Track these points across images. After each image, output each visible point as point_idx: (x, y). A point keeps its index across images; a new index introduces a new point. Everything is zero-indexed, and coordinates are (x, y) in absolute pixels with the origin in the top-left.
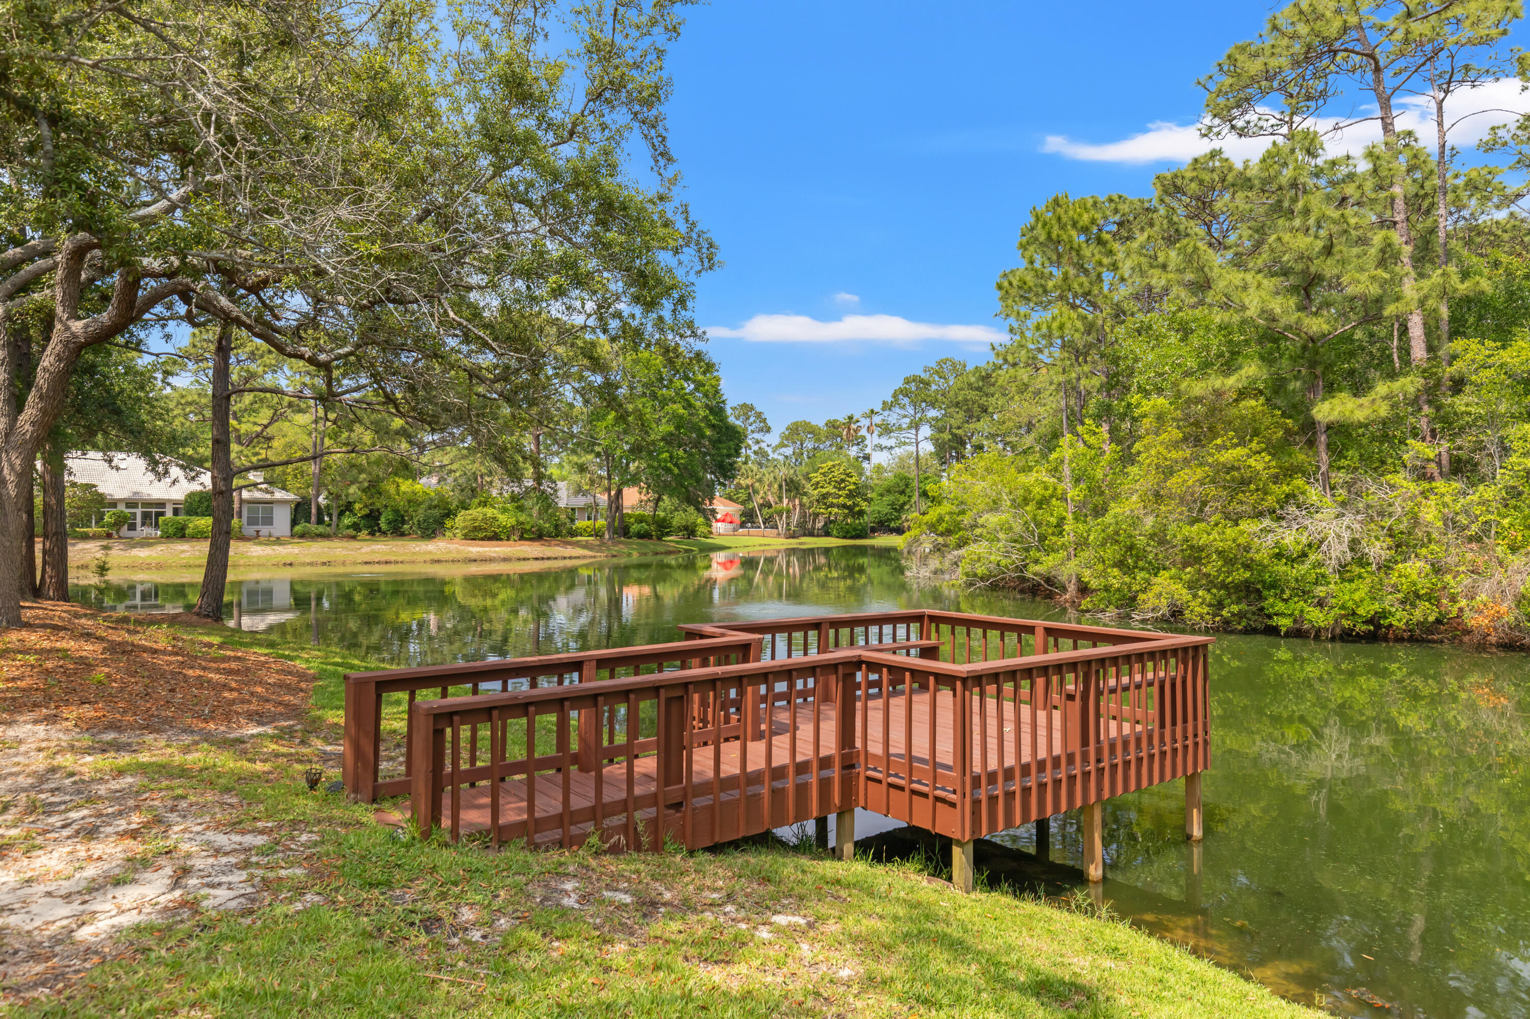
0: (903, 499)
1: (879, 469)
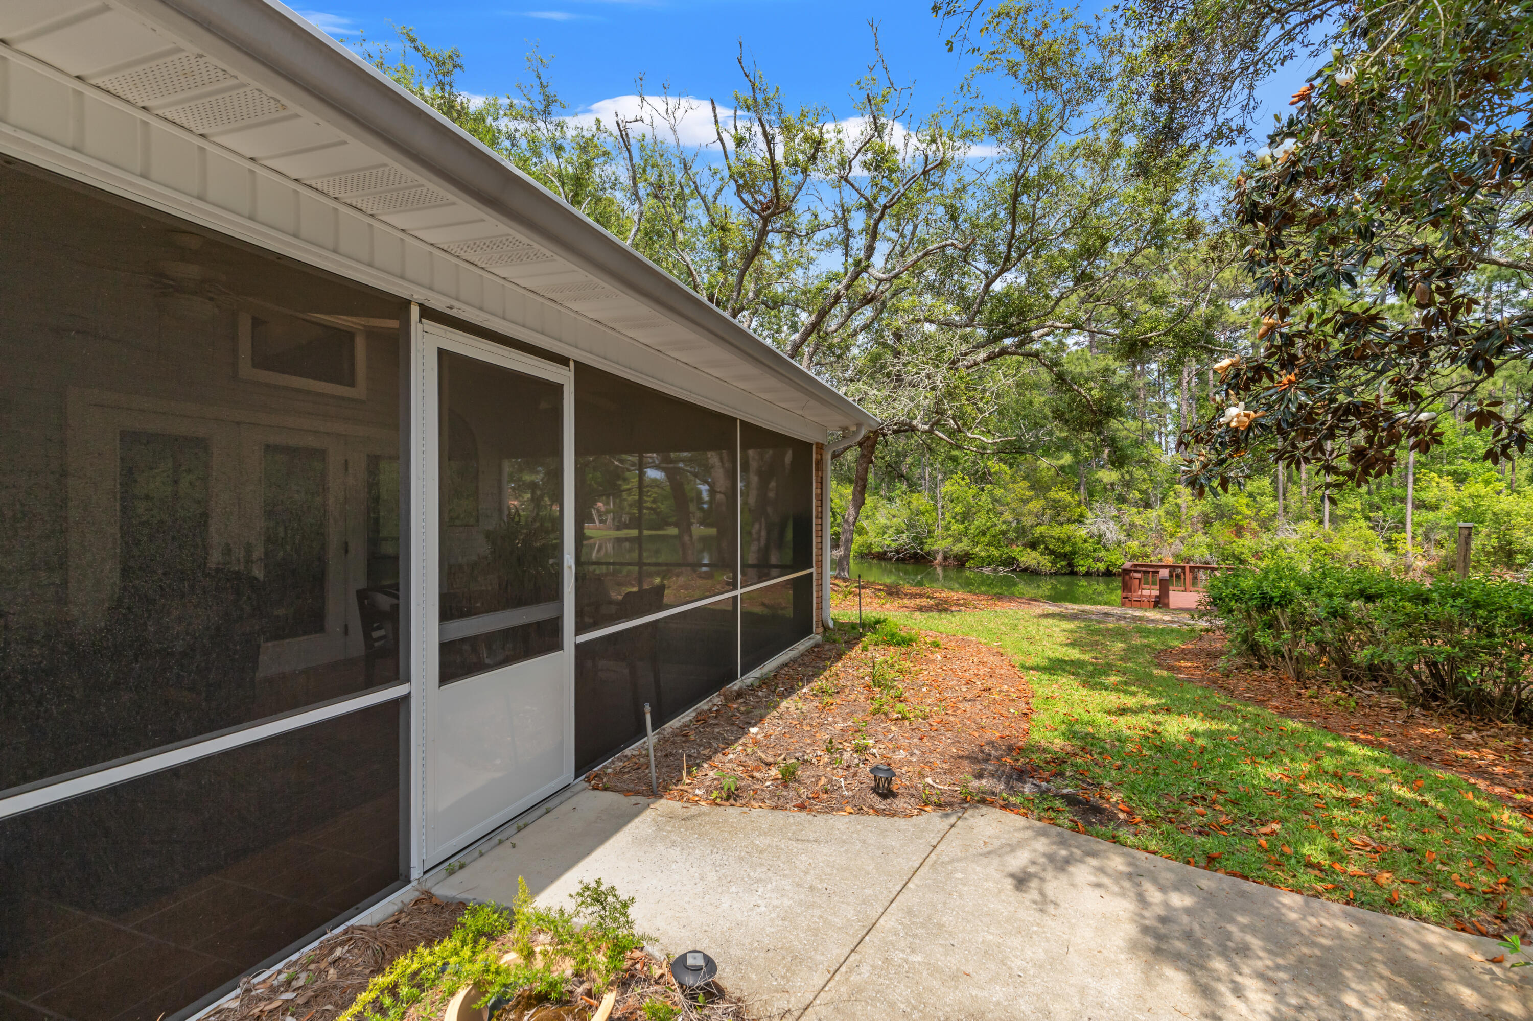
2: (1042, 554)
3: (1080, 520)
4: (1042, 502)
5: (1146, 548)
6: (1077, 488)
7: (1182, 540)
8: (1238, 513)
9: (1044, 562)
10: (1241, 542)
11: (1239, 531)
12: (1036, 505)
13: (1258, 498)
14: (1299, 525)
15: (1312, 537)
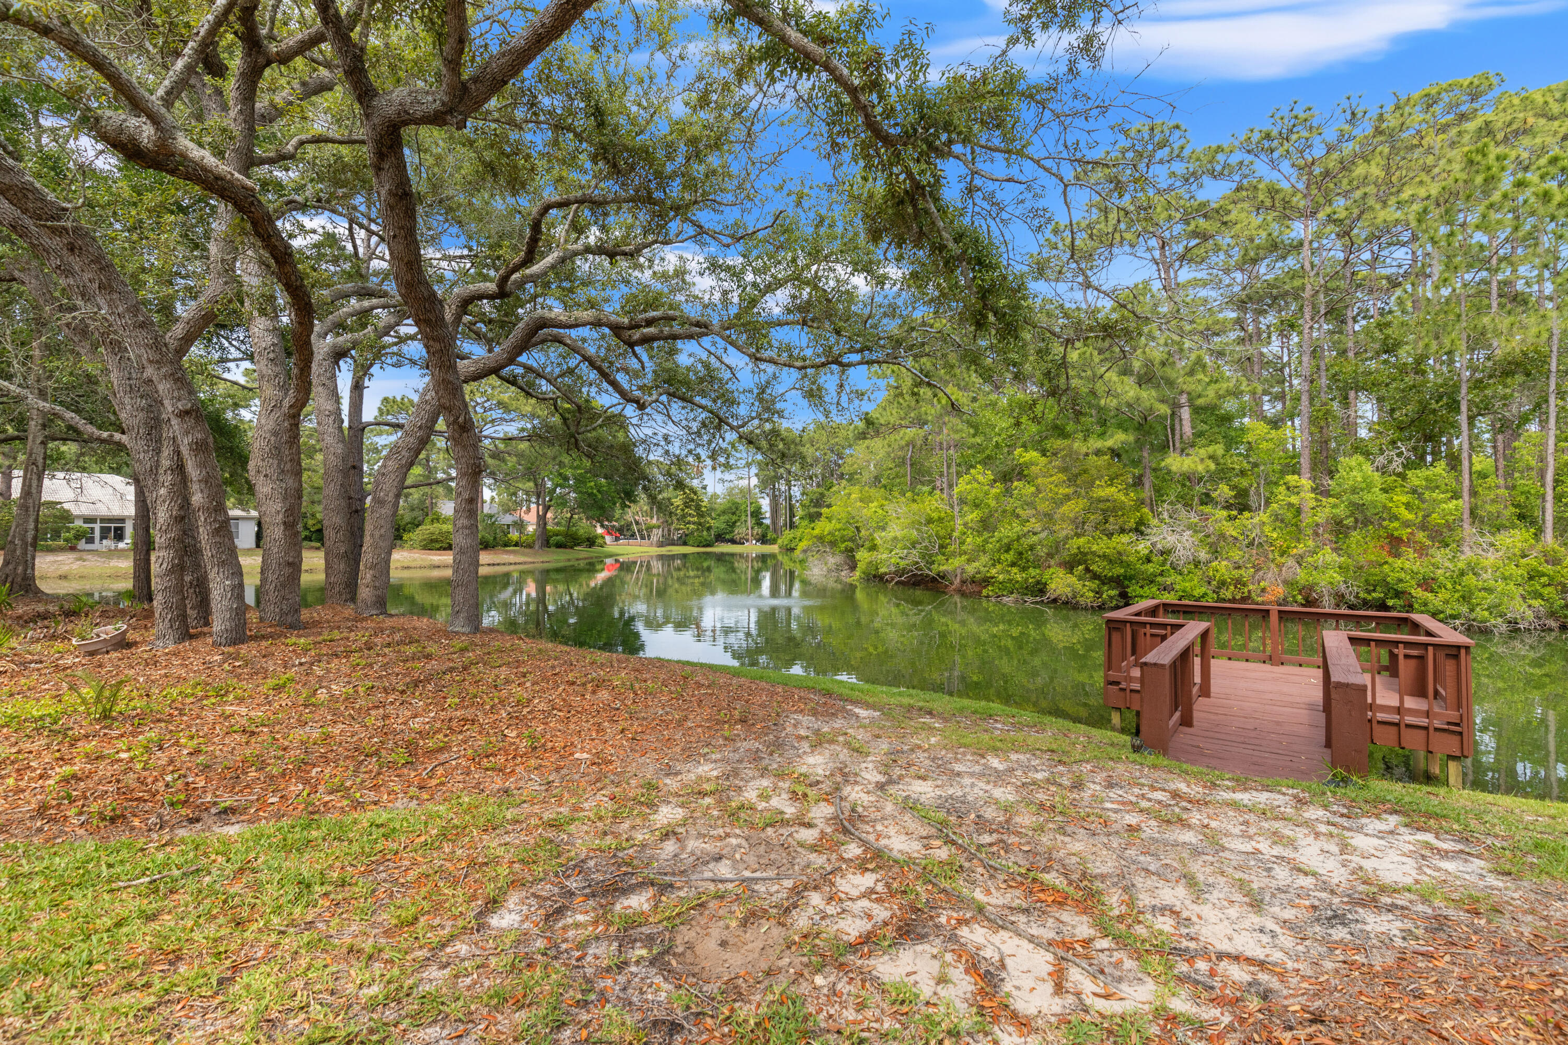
0: (734, 518)
1: (715, 496)
2: (1080, 578)
3: (1139, 529)
4: (1082, 503)
5: (1242, 572)
6: (1138, 482)
7: (1299, 560)
8: (1395, 518)
9: (1086, 591)
10: (1398, 563)
11: (1395, 544)
12: (1072, 508)
13: (1427, 495)
14: (1498, 537)
15: (1524, 556)
